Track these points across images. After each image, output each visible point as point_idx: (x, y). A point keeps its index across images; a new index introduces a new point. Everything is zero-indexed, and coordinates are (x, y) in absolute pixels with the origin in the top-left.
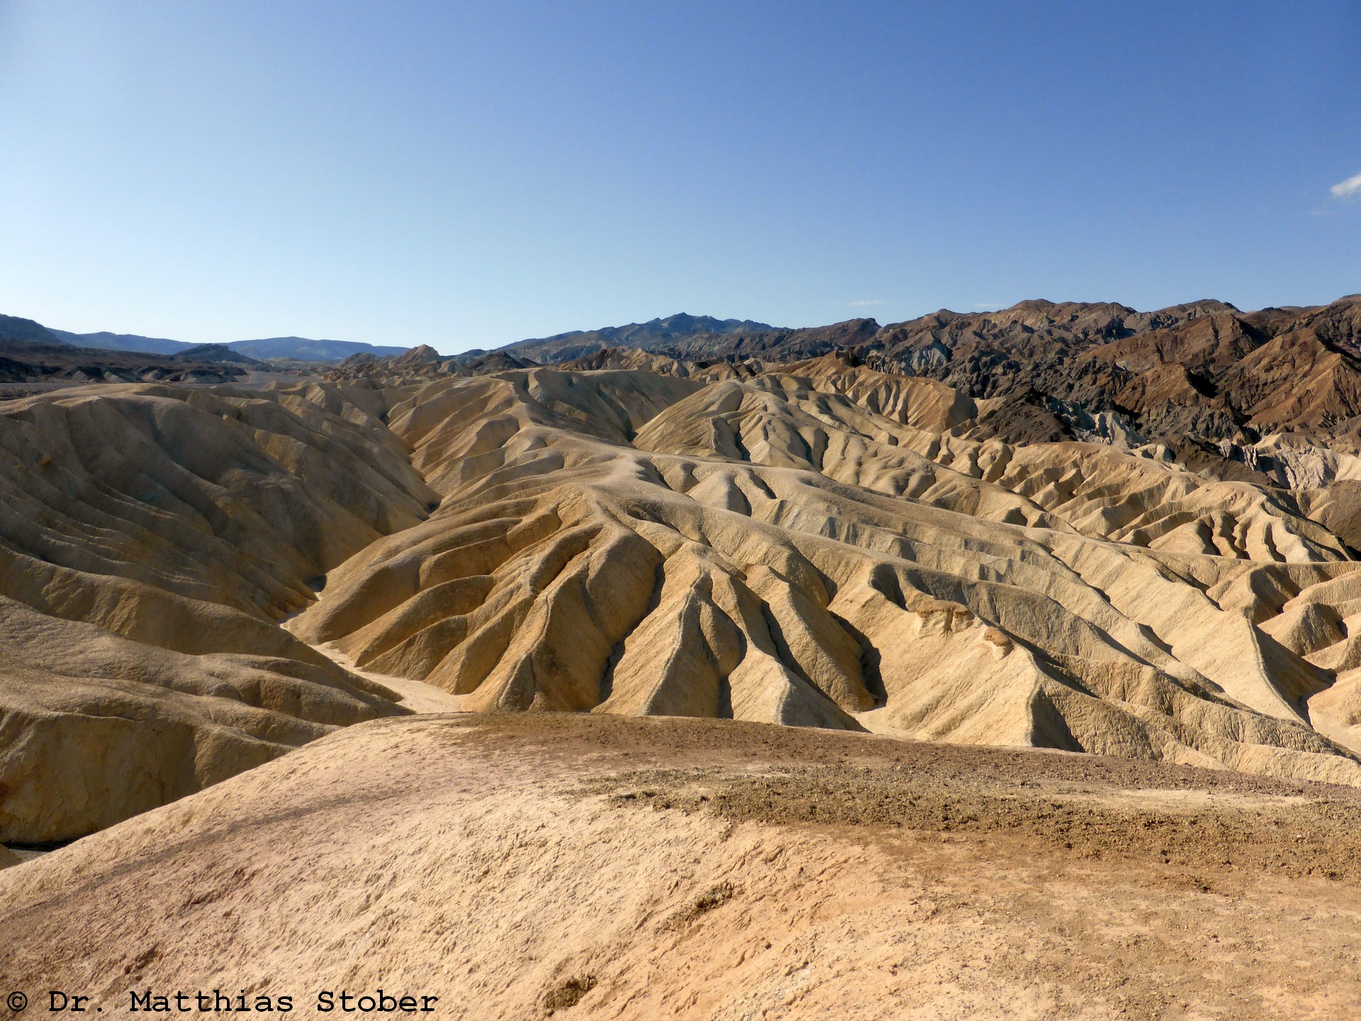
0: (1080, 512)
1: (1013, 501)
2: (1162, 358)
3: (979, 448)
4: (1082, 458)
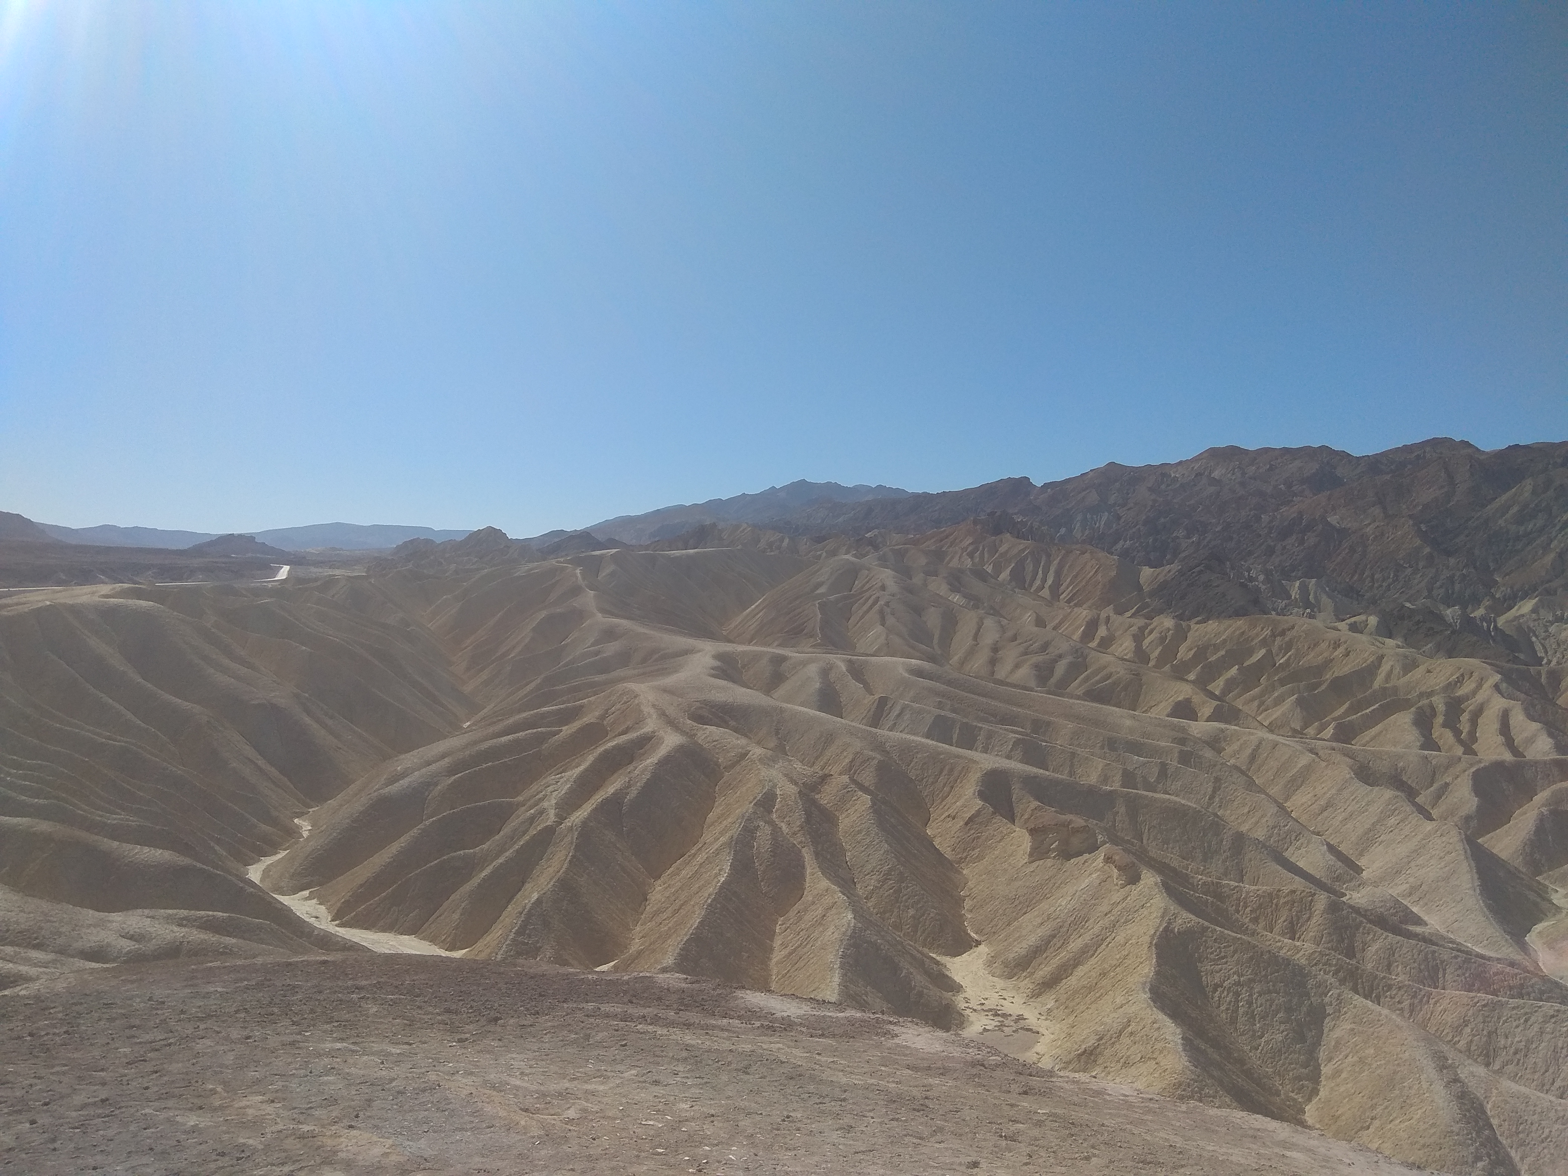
0: (1268, 702)
1: (1183, 691)
2: (1385, 510)
3: (1147, 626)
4: (1274, 636)
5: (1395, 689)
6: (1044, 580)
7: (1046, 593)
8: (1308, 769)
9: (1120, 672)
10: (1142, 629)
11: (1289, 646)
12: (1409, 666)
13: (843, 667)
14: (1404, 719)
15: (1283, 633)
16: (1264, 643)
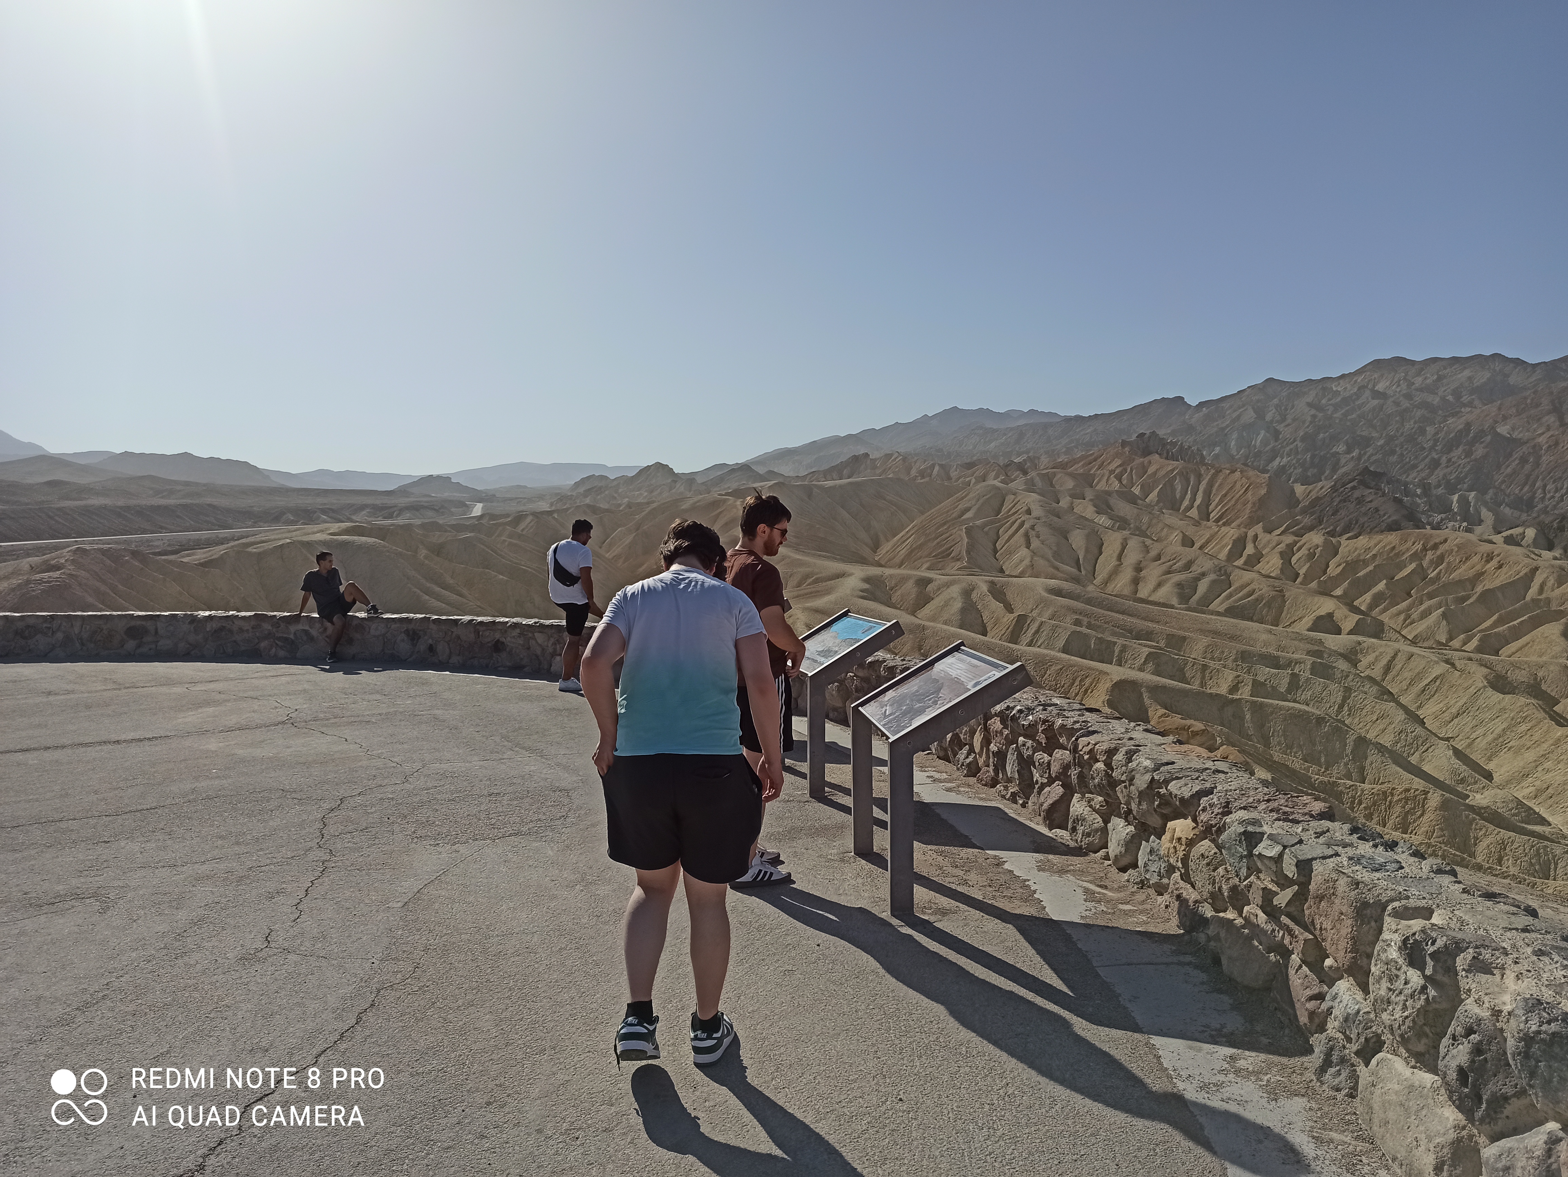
1: (1326, 606)
3: (1296, 543)
4: (1425, 549)
6: (1193, 499)
7: (1194, 513)
8: (1443, 678)
9: (1264, 589)
10: (1290, 547)
11: (1441, 559)
13: (984, 588)
14: (1553, 631)
15: (1435, 547)
16: (1415, 556)
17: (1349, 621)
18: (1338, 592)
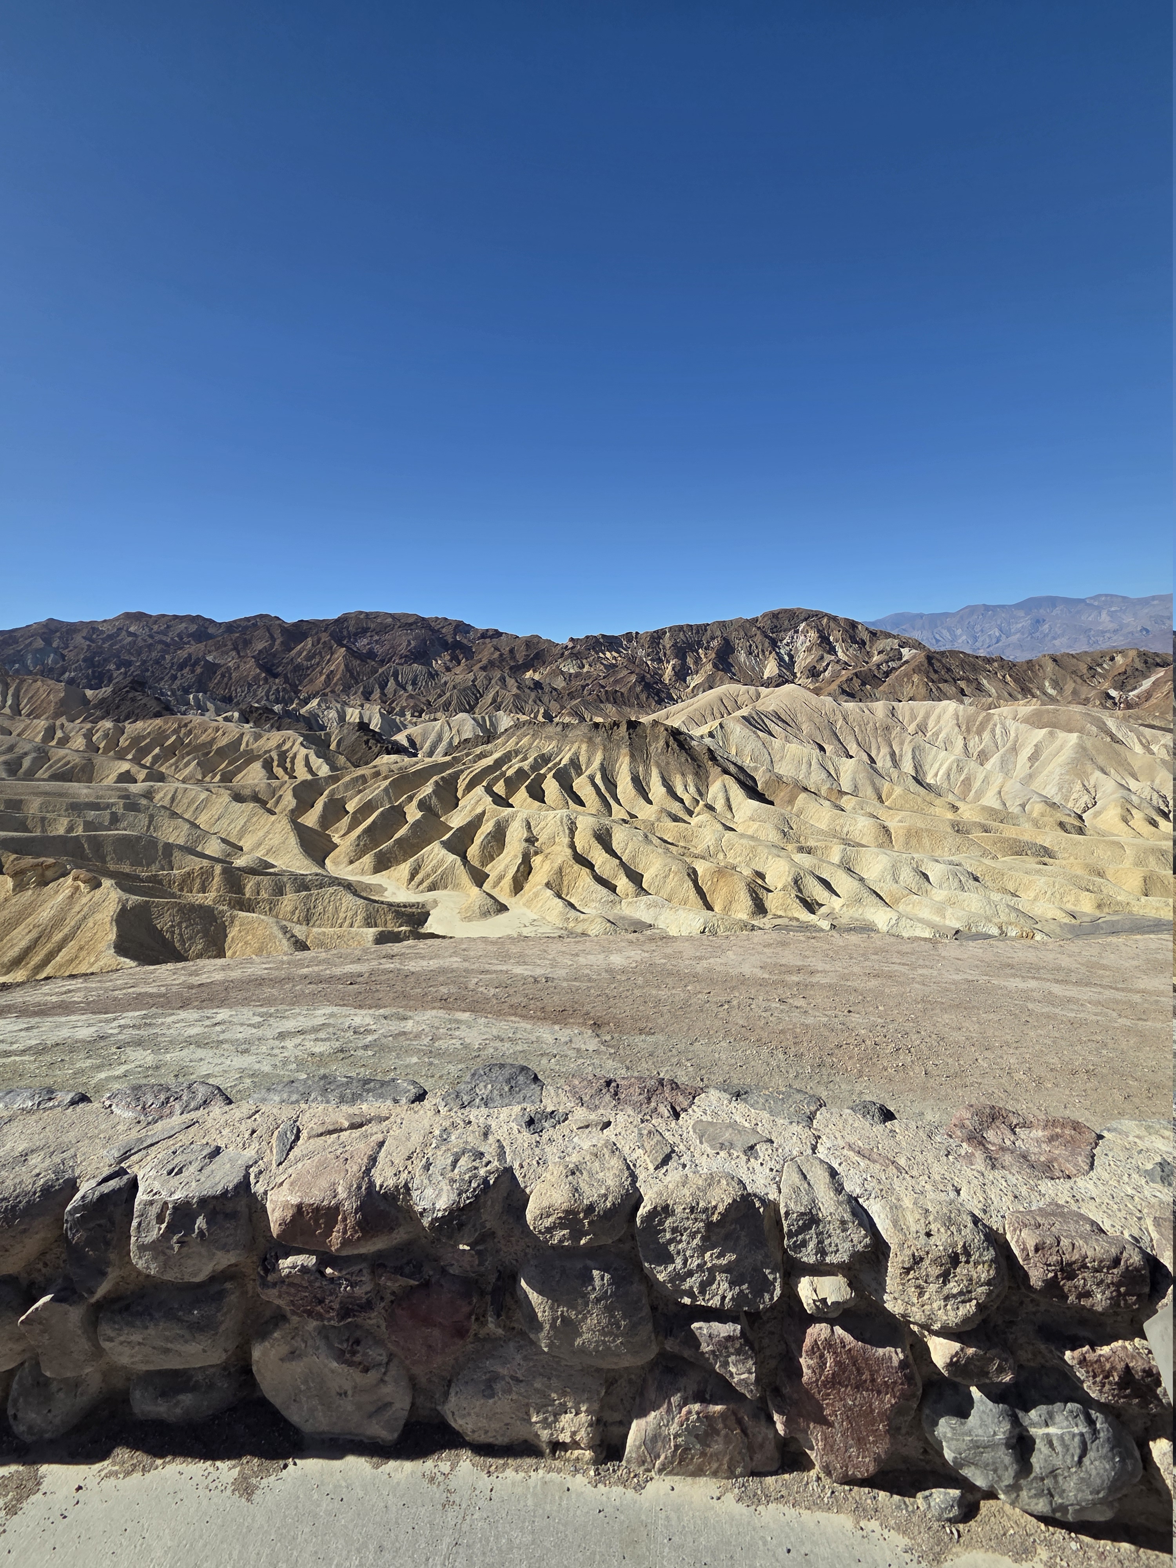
0: (181, 766)
1: (125, 766)
2: (238, 653)
3: (93, 728)
4: (180, 727)
5: (252, 750)
6: (4, 702)
7: (7, 711)
8: (207, 799)
9: (76, 759)
10: (90, 730)
11: (190, 732)
12: (257, 737)
14: (257, 766)
15: (186, 725)
16: (175, 731)
17: (142, 775)
18: (130, 757)
